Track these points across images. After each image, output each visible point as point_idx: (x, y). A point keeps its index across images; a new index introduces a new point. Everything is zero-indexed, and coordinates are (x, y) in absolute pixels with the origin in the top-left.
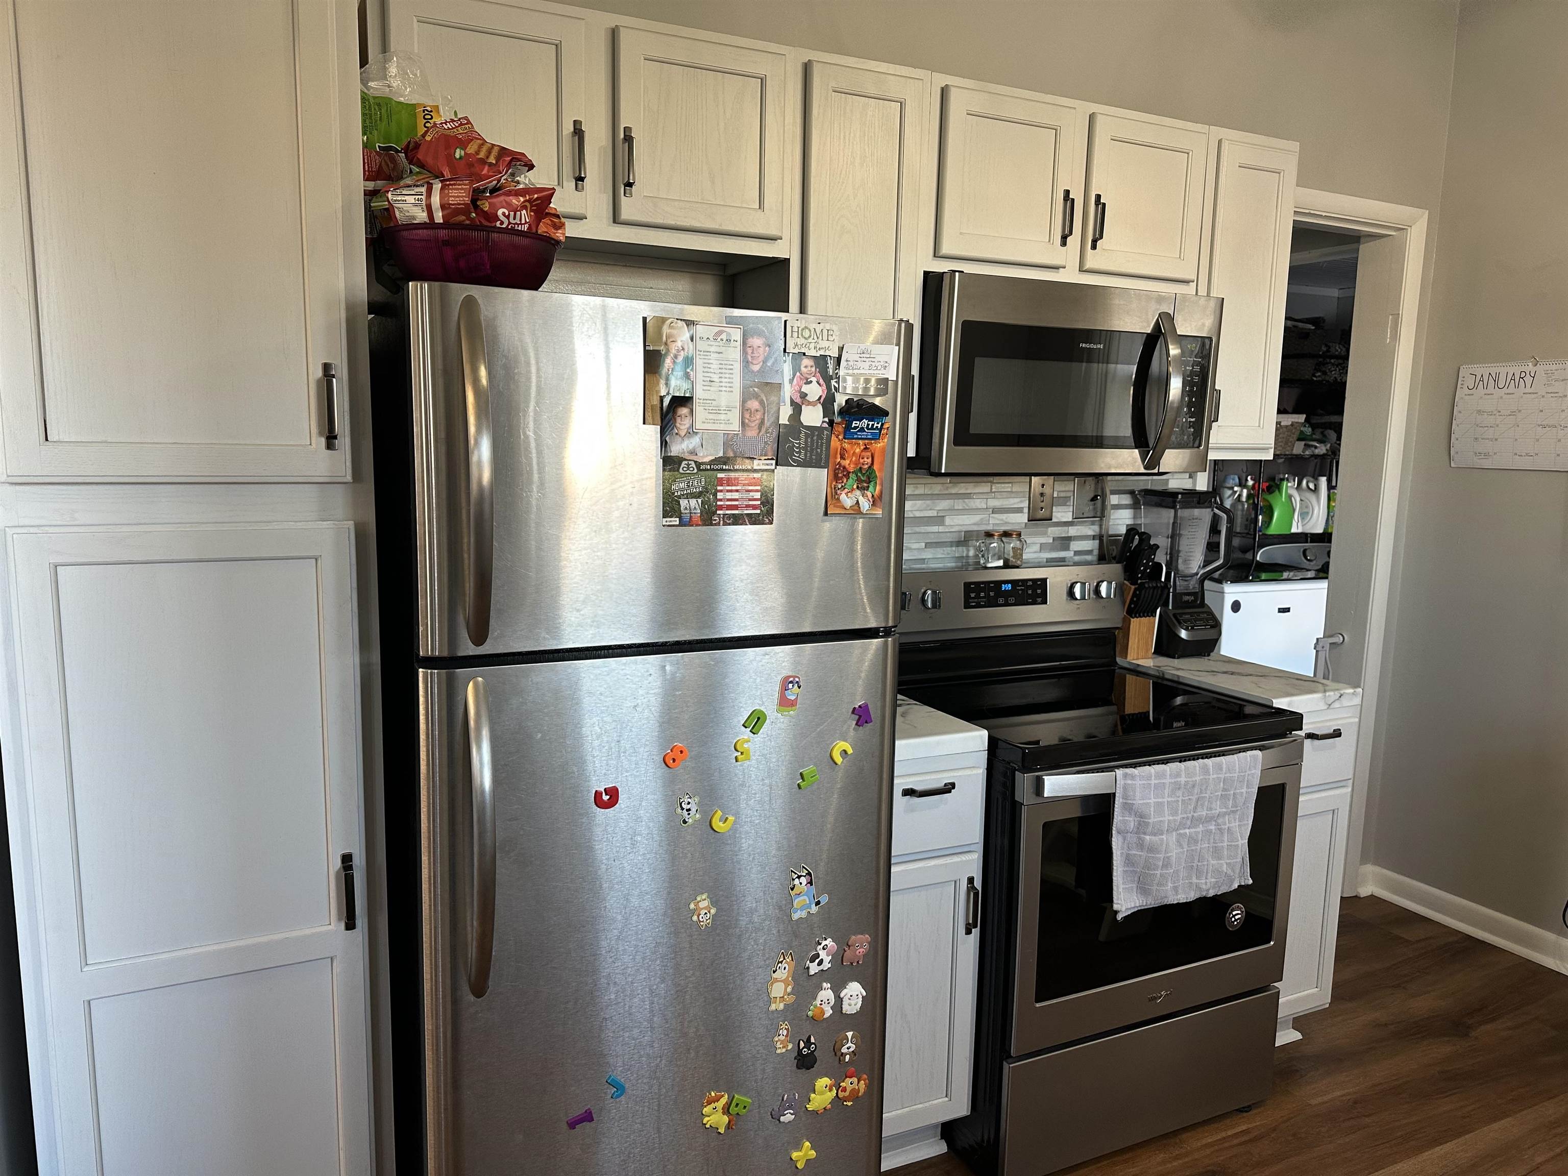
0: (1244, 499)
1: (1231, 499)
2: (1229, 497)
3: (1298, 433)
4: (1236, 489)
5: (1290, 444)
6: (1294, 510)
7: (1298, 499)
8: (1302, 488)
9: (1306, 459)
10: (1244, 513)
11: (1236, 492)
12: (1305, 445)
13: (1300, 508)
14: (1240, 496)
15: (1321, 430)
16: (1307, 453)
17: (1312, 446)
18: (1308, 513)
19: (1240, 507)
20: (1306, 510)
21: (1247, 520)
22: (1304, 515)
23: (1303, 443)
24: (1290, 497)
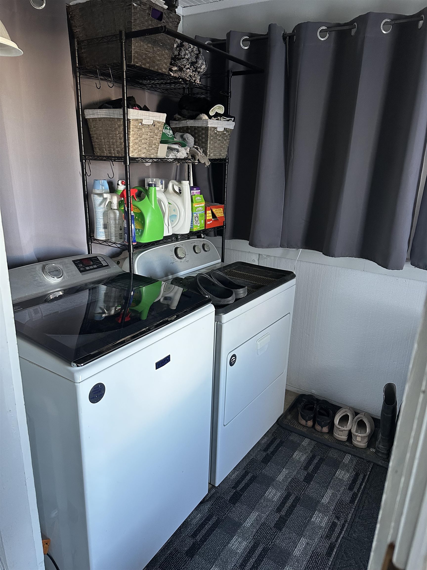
0: (115, 206)
1: (102, 206)
2: (100, 204)
3: (160, 135)
4: (105, 196)
5: (153, 146)
6: (164, 214)
7: (167, 204)
8: (169, 191)
9: (171, 162)
10: (117, 222)
11: (106, 198)
12: (168, 148)
13: (169, 211)
14: (110, 203)
15: (181, 134)
16: (171, 157)
17: (175, 149)
18: (176, 216)
19: (112, 216)
20: (174, 213)
21: (121, 229)
22: (172, 217)
23: (166, 146)
24: (160, 201)
